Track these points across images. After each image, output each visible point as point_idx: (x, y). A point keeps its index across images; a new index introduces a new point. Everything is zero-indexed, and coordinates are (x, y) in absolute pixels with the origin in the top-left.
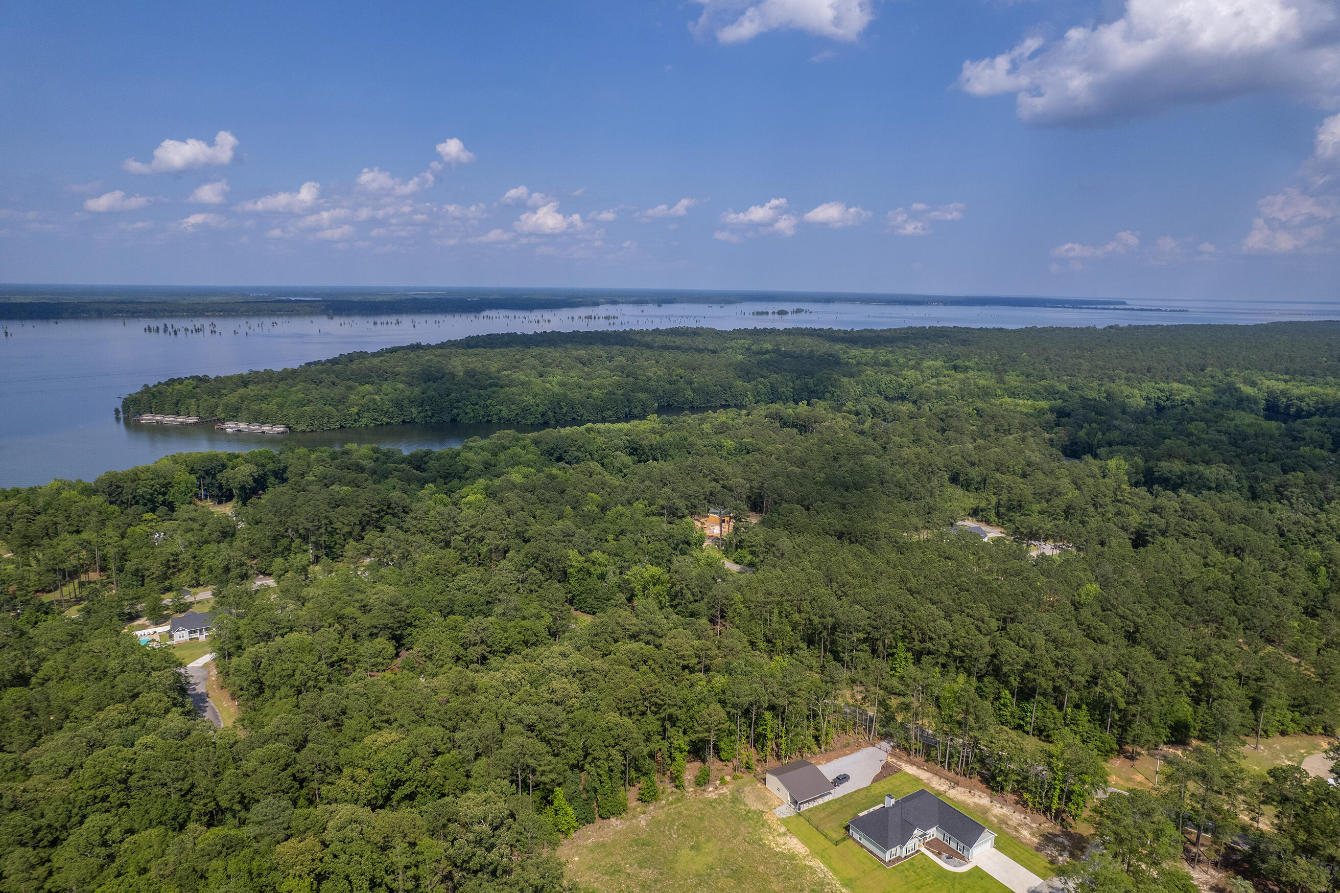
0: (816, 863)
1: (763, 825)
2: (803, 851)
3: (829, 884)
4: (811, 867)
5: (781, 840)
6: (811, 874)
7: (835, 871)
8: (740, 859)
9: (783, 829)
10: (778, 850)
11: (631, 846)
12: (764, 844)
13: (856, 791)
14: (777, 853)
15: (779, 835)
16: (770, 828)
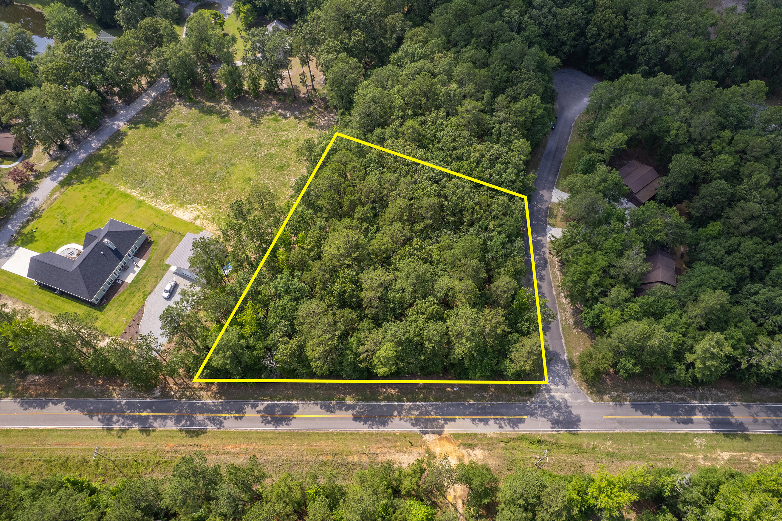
0: (164, 208)
1: (214, 219)
2: (178, 212)
3: (152, 197)
4: (168, 203)
5: (196, 213)
6: (165, 199)
7: (151, 207)
8: (215, 187)
9: (198, 222)
10: (194, 205)
11: (288, 162)
12: (205, 205)
13: (155, 287)
14: (194, 202)
15: (199, 216)
16: (207, 218)
